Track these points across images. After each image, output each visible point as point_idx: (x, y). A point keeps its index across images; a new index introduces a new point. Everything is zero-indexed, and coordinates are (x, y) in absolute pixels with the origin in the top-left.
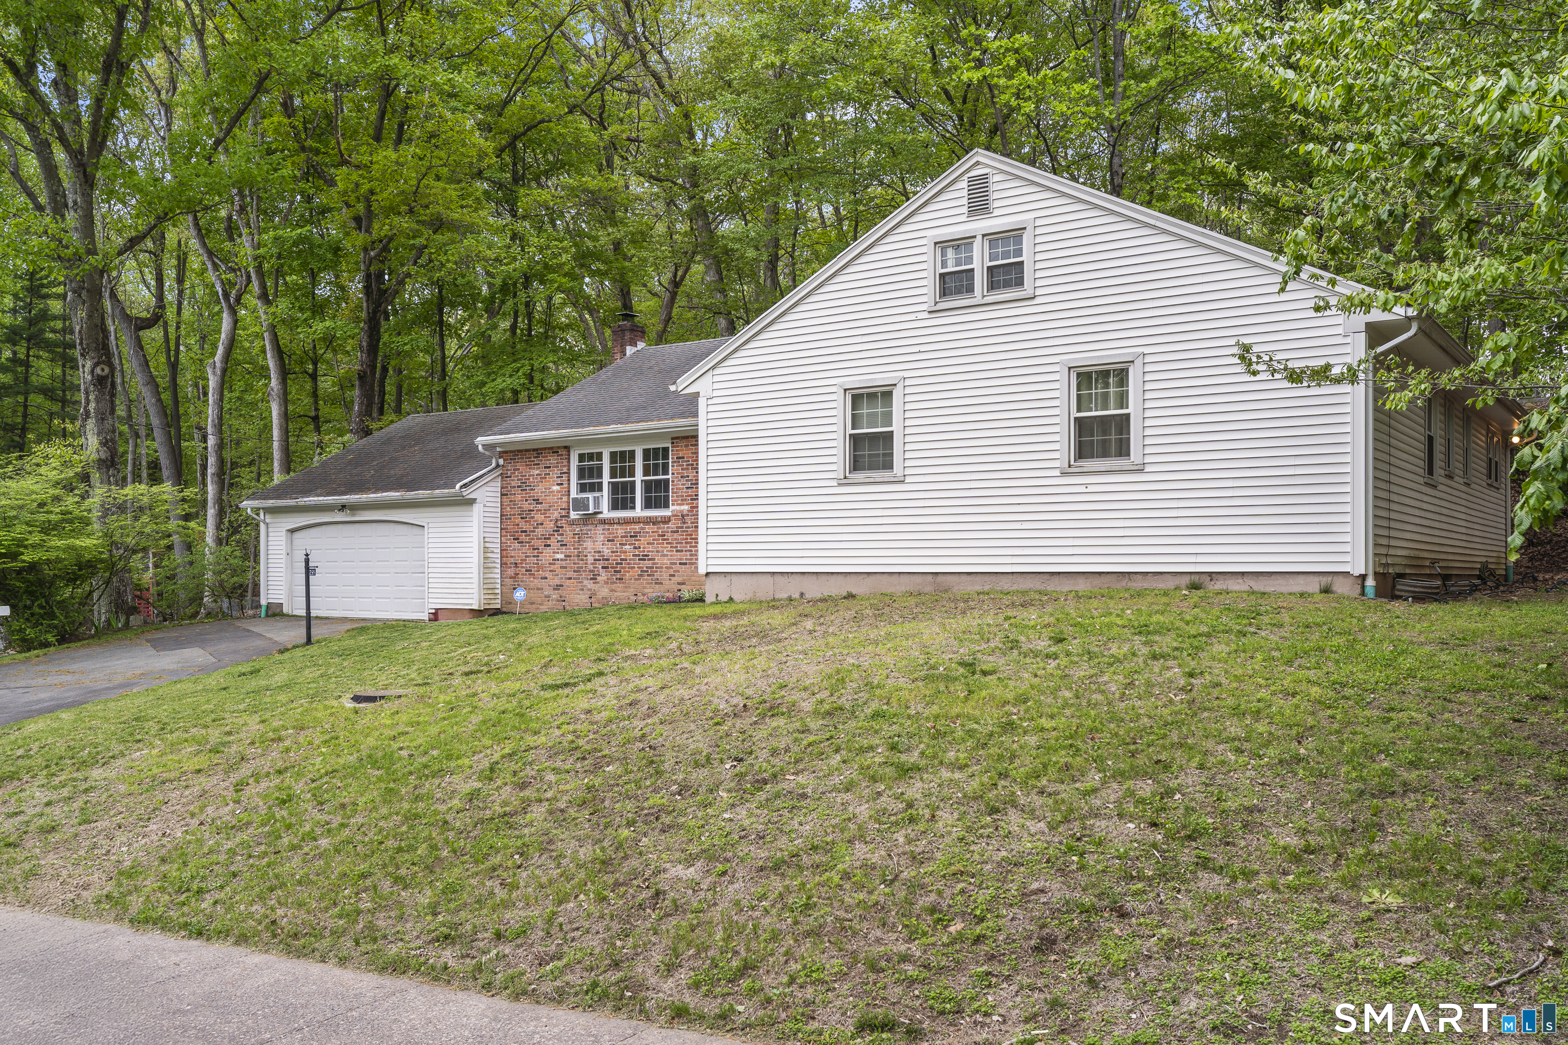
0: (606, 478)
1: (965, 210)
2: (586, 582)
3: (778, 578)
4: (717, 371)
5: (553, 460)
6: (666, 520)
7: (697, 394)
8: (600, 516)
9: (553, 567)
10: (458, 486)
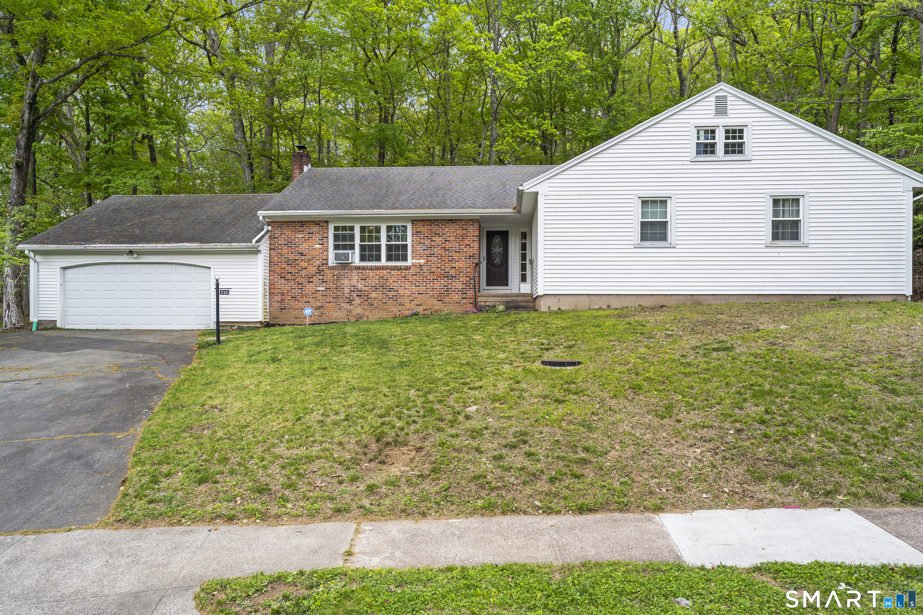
0: (357, 242)
1: (713, 112)
2: (342, 305)
3: (591, 297)
4: (550, 181)
5: (315, 229)
6: (407, 268)
7: (537, 193)
8: (352, 265)
9: (314, 295)
10: (254, 241)
